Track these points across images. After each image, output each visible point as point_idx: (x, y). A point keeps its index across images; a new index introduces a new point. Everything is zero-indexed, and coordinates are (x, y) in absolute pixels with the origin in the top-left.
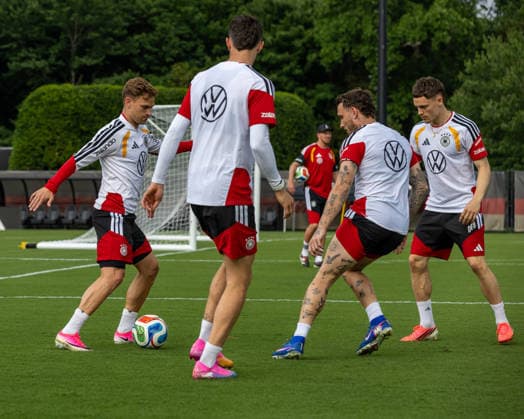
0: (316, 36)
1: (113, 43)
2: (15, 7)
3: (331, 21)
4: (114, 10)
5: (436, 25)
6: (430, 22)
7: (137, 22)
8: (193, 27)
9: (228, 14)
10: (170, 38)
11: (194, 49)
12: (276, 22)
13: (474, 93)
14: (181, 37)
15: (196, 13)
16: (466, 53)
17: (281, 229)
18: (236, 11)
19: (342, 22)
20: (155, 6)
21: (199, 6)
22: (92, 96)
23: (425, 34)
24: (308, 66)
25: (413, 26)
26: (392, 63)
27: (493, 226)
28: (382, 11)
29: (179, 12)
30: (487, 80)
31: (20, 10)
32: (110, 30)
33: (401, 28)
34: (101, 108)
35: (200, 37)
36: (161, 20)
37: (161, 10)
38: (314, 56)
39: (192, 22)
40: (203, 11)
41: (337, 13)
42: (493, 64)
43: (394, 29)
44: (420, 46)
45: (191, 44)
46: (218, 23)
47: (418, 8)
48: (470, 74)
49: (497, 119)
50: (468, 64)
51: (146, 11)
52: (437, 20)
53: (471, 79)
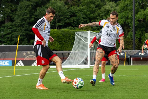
1: (66, 20)
2: (42, 11)
3: (120, 14)
4: (67, 11)
5: (147, 15)
6: (145, 14)
7: (72, 14)
8: (86, 15)
9: (95, 12)
10: (81, 18)
11: (87, 21)
12: (107, 14)
14: (83, 18)
15: (87, 12)
17: (109, 65)
18: (97, 11)
19: (123, 14)
20: (77, 10)
21: (88, 10)
22: (62, 32)
23: (144, 17)
25: (141, 15)
26: (136, 24)
28: (134, 11)
29: (83, 12)
31: (43, 11)
32: (66, 16)
33: (138, 15)
34: (64, 35)
35: (88, 18)
36: (78, 14)
37: (78, 11)
39: (86, 14)
40: (89, 11)
41: (122, 12)
43: (136, 15)
44: (143, 20)
45: (86, 20)
46: (93, 14)
47: (142, 10)
51: (74, 11)
52: (147, 13)
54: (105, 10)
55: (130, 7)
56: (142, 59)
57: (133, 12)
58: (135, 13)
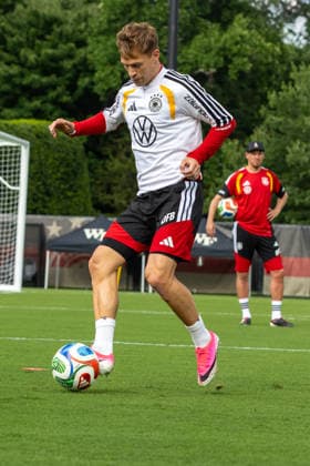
0: (89, 56)
3: (107, 40)
5: (235, 49)
6: (227, 45)
12: (42, 38)
13: (277, 131)
16: (270, 85)
17: (42, 286)
23: (222, 59)
24: (79, 92)
25: (208, 50)
27: (298, 291)
28: (173, 28)
30: (295, 116)
33: (191, 51)
38: (87, 80)
41: (114, 32)
42: (301, 97)
43: (184, 52)
44: (215, 75)
47: (214, 28)
48: (275, 109)
49: (305, 164)
50: (272, 96)
52: (237, 43)
53: (275, 115)
54: (32, 18)
55: (153, 10)
56: (200, 262)
57: (168, 33)
58: (180, 39)
